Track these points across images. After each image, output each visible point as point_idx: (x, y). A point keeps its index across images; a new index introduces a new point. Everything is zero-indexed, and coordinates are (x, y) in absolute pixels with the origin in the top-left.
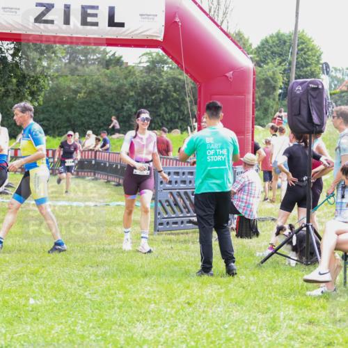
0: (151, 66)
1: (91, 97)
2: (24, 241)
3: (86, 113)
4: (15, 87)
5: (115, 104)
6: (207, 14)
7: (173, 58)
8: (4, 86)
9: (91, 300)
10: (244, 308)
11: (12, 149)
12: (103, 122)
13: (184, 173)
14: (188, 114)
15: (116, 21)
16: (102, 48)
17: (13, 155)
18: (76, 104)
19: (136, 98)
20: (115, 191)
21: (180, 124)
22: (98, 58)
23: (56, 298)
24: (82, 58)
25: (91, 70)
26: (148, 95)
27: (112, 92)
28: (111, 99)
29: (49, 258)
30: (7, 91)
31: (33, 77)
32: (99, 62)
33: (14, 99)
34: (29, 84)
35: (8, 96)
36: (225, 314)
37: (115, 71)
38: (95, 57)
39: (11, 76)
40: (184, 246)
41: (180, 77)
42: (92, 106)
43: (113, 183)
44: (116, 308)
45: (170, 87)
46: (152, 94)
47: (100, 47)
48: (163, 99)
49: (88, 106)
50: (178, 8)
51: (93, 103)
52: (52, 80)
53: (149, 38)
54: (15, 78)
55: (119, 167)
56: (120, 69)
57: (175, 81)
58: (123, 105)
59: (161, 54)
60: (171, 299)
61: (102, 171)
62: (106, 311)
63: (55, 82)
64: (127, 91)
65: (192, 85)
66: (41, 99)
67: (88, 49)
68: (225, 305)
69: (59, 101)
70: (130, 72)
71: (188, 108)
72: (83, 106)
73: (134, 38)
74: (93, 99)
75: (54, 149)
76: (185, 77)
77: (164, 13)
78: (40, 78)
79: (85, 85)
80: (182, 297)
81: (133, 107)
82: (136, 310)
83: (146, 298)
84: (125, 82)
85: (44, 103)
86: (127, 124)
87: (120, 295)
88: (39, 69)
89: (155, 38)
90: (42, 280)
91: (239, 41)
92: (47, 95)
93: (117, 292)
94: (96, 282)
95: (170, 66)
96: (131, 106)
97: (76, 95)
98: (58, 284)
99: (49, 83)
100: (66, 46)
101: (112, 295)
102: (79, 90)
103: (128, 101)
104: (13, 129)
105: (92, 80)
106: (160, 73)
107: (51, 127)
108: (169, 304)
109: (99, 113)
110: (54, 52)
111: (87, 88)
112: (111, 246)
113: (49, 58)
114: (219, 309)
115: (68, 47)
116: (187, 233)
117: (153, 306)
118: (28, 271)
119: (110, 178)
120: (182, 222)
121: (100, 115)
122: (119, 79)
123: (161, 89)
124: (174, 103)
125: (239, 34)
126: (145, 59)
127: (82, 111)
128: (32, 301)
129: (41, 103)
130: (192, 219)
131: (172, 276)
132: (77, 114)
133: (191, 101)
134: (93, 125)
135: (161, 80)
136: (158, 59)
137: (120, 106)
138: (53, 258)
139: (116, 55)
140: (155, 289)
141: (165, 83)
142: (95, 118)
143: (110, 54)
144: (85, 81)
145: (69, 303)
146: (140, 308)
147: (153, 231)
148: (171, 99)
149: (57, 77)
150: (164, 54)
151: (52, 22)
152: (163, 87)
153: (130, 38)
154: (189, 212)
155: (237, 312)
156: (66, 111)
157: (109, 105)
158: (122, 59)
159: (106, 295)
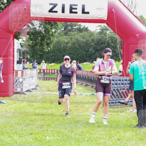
0: (101, 32)
1: (74, 46)
2: (44, 110)
3: (72, 53)
4: (40, 41)
5: (85, 48)
6: (127, 8)
7: (111, 28)
8: (35, 41)
9: (74, 137)
10: (144, 142)
11: (38, 69)
12: (79, 57)
13: (116, 80)
14: (118, 53)
15: (85, 11)
16: (79, 23)
17: (39, 72)
18: (67, 49)
19: (95, 46)
20: (85, 88)
21: (114, 58)
22: (77, 28)
23: (58, 136)
24: (70, 28)
25: (74, 33)
26: (100, 45)
27: (83, 43)
28: (83, 46)
29: (55, 118)
30: (36, 43)
31: (48, 37)
32: (78, 30)
33: (40, 47)
34: (46, 40)
35: (37, 45)
36: (136, 144)
37: (85, 34)
38: (76, 28)
39: (38, 36)
40: (117, 114)
41: (114, 36)
42: (74, 50)
43: (84, 85)
44: (86, 141)
45: (110, 41)
46: (102, 44)
47: (78, 23)
48: (107, 46)
49: (73, 50)
50: (113, 5)
51: (75, 48)
52: (56, 38)
53: (101, 19)
54: (40, 37)
55: (87, 77)
56: (87, 33)
57: (112, 38)
58: (88, 49)
59: (106, 26)
60: (111, 137)
61: (79, 79)
62: (81, 143)
63: (58, 39)
64: (90, 43)
65: (120, 40)
66: (52, 46)
67: (73, 24)
68: (135, 140)
69: (60, 48)
70: (92, 34)
71: (118, 51)
72: (70, 50)
73: (94, 19)
74: (75, 47)
75: (57, 69)
76: (117, 36)
77: (107, 7)
78: (51, 37)
79: (71, 40)
80: (116, 137)
81: (93, 50)
82: (95, 142)
83: (99, 137)
84: (89, 39)
85: (53, 48)
86: (91, 58)
87: (88, 136)
88: (50, 33)
89: (103, 19)
90: (52, 128)
91: (141, 20)
92: (54, 45)
93: (86, 134)
94: (76, 129)
95: (110, 31)
96: (92, 50)
97: (67, 45)
98: (59, 130)
99: (55, 40)
100: (63, 22)
101: (84, 135)
102: (69, 42)
103: (91, 47)
104: (39, 60)
105: (74, 38)
106: (105, 35)
107: (56, 59)
108: (110, 139)
109: (78, 53)
110: (57, 26)
111: (72, 41)
112: (83, 113)
113: (55, 28)
114: (132, 142)
115: (64, 23)
116: (118, 108)
117: (102, 140)
118: (46, 124)
119: (83, 82)
120: (116, 103)
121: (78, 54)
122: (87, 37)
123: (106, 42)
124: (111, 48)
125: (141, 17)
126: (99, 28)
127: (70, 52)
128: (48, 138)
129: (52, 48)
130: (120, 101)
131: (111, 127)
132: (68, 53)
133: (120, 47)
134: (75, 58)
135: (106, 38)
136: (104, 28)
137: (87, 49)
138: (57, 118)
139: (86, 27)
140: (103, 133)
141: (108, 39)
142: (76, 55)
143: (83, 26)
144: (71, 38)
145: (65, 139)
146: (97, 141)
147: (102, 106)
148: (110, 46)
149: (59, 37)
150: (107, 26)
151: (56, 12)
152: (107, 41)
153: (92, 19)
154: (119, 98)
155: (141, 143)
156: (63, 52)
157: (82, 49)
158: (88, 28)
159: (81, 135)
